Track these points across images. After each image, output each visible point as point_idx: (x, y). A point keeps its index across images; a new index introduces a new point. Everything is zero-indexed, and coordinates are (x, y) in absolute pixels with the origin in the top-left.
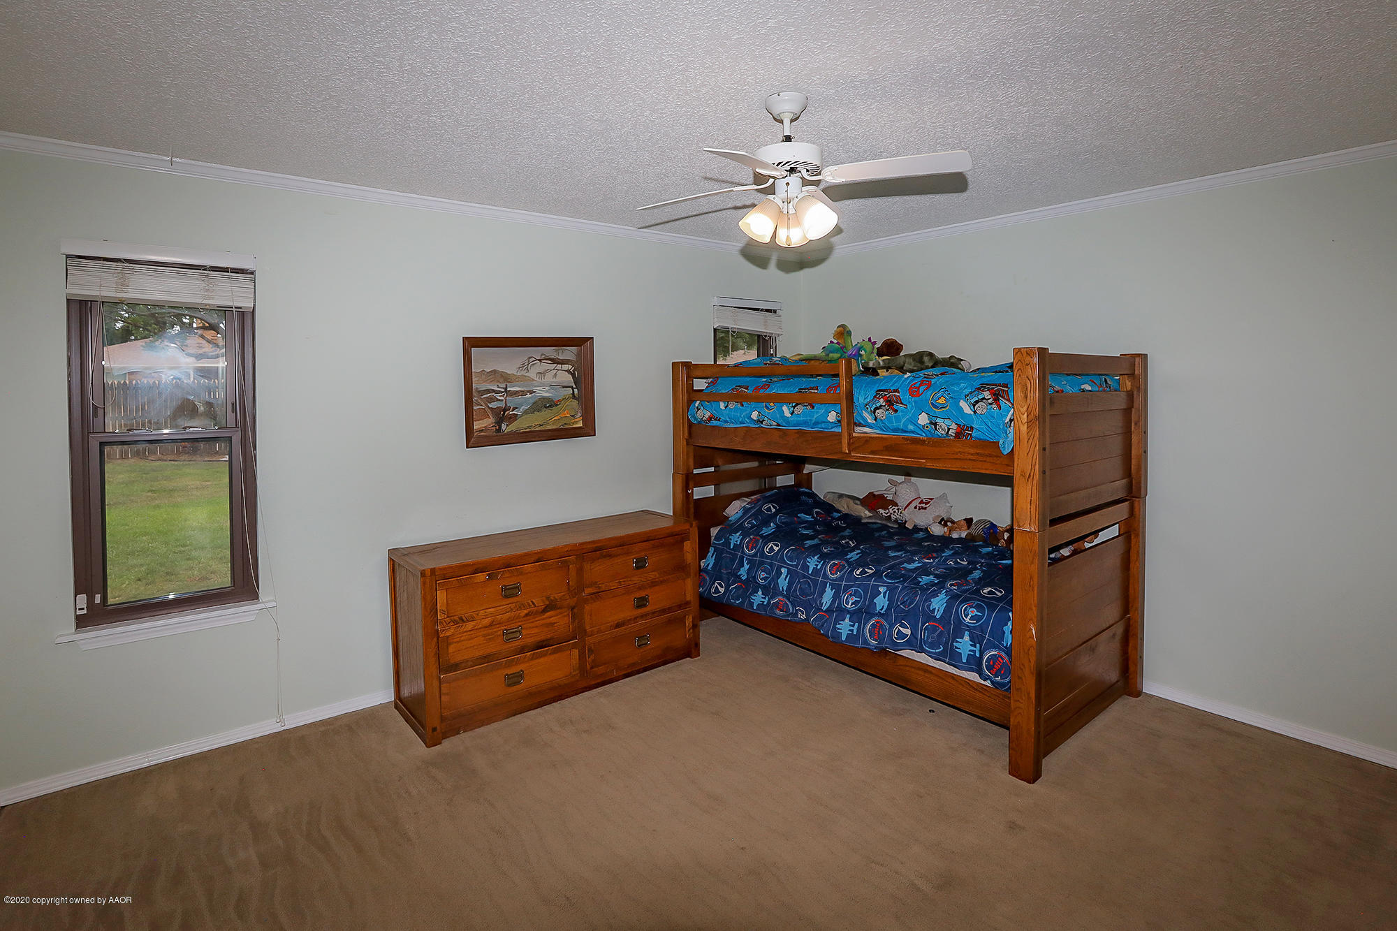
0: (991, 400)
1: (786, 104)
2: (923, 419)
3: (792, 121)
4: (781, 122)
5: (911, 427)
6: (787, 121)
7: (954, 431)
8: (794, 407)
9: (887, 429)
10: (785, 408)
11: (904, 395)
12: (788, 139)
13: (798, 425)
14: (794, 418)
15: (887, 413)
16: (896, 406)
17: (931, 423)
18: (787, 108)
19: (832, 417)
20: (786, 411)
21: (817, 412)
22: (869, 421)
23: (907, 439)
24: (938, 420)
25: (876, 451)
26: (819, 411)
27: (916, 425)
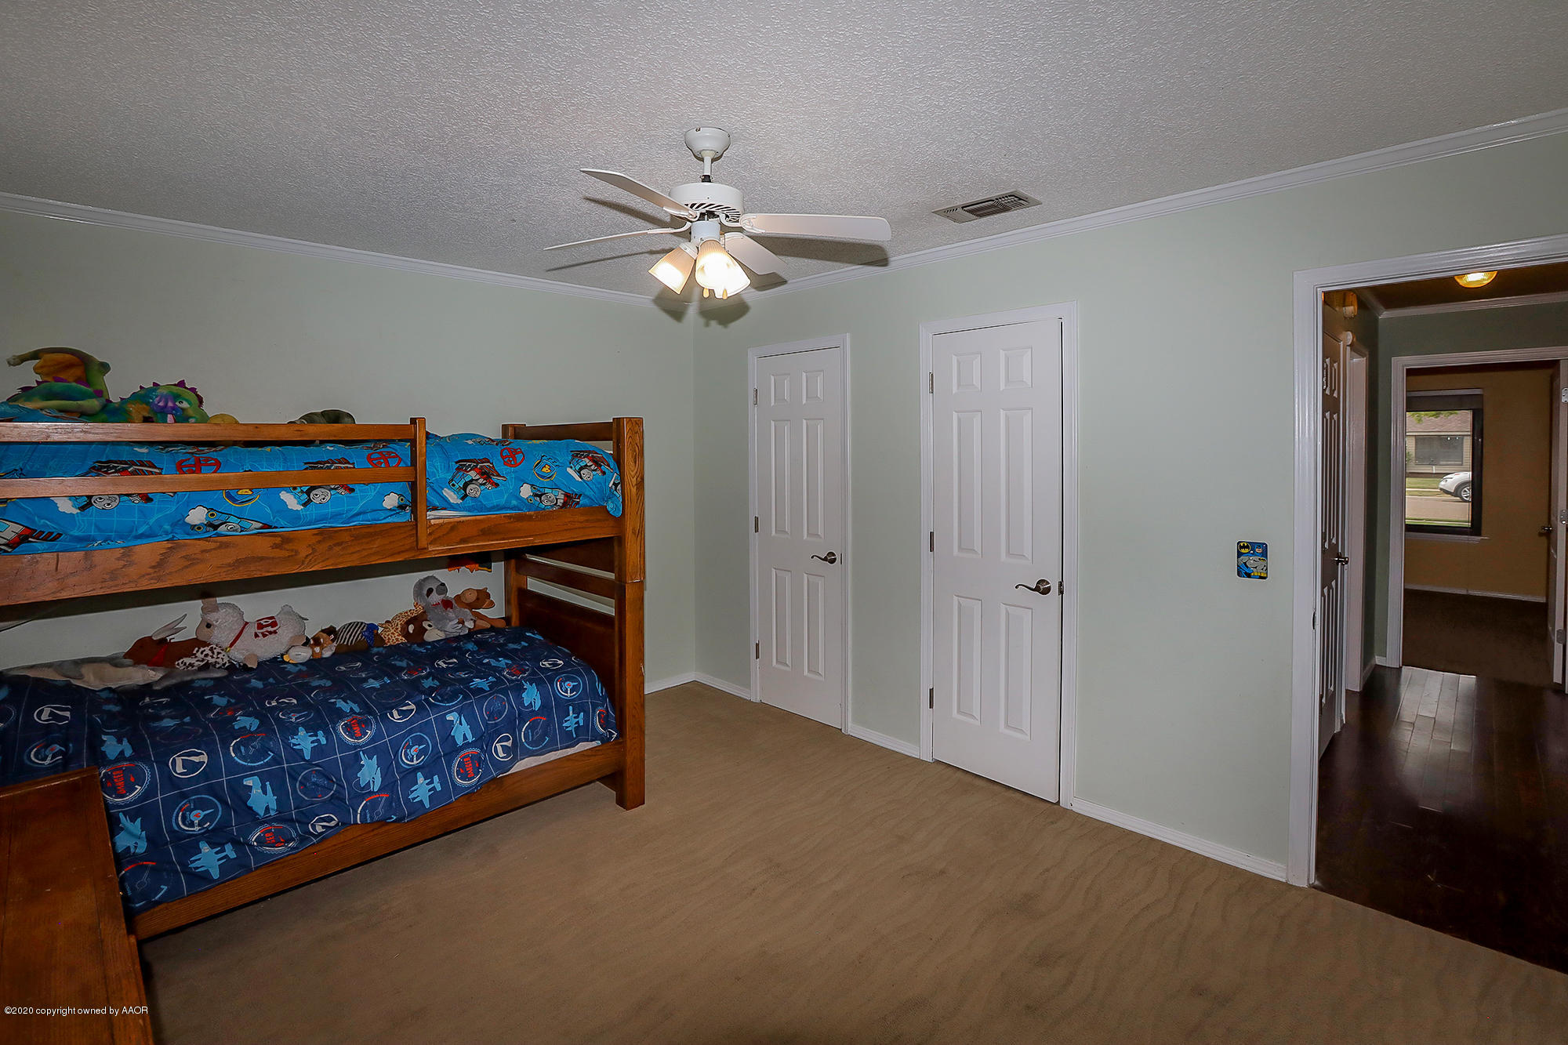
0: (593, 466)
1: (708, 140)
2: (526, 491)
3: (713, 160)
4: (702, 160)
5: (514, 502)
6: (708, 160)
7: (562, 501)
8: (308, 493)
9: (482, 508)
10: (285, 496)
11: (499, 466)
12: (707, 179)
13: (317, 521)
14: (312, 512)
15: (483, 487)
16: (495, 479)
17: (536, 495)
18: (708, 145)
19: (391, 501)
20: (291, 501)
21: (363, 498)
22: (452, 501)
23: (510, 517)
24: (547, 490)
25: (469, 538)
26: (365, 495)
27: (519, 499)
